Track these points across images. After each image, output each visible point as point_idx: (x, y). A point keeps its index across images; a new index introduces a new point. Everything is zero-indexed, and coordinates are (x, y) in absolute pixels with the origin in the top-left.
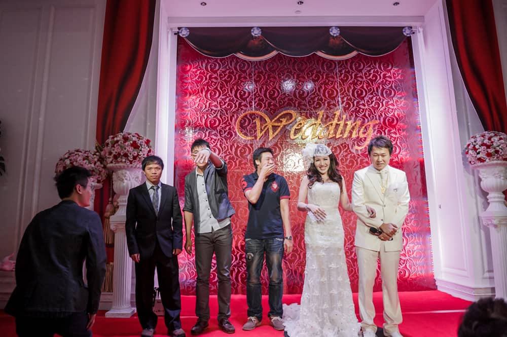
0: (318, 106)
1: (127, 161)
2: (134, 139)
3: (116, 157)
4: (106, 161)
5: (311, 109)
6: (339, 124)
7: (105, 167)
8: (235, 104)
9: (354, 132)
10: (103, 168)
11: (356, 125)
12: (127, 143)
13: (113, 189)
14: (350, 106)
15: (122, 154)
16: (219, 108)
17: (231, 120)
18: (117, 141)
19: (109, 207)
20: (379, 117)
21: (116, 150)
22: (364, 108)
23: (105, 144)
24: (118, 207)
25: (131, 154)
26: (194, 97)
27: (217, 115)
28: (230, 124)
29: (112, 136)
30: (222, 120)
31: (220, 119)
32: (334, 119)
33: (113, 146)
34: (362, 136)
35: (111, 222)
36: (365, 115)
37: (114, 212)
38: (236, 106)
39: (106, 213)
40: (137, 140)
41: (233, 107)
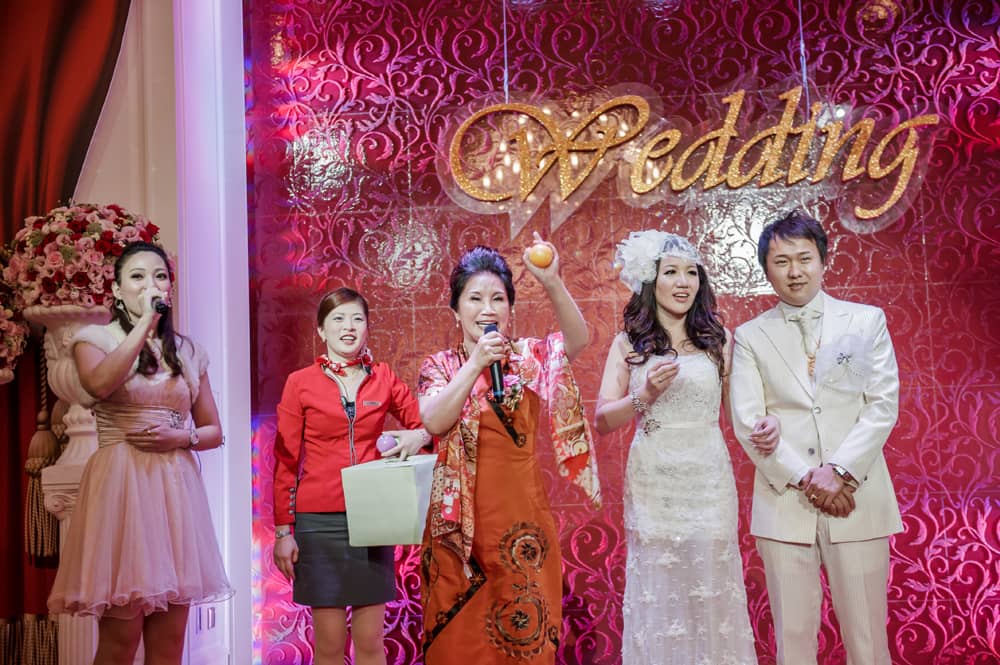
0: (727, 75)
1: (86, 298)
2: (107, 225)
3: (49, 286)
4: (20, 297)
5: (700, 86)
6: (800, 134)
7: (18, 317)
8: (445, 81)
9: (853, 159)
10: (10, 320)
11: (858, 132)
12: (82, 241)
13: (47, 385)
14: (838, 67)
15: (69, 276)
16: (392, 97)
17: (434, 139)
18: (52, 236)
19: (38, 440)
20: (944, 101)
21: (49, 264)
22: (888, 71)
23: (13, 242)
24: (67, 439)
25: (96, 274)
26: (307, 64)
27: (385, 122)
28: (430, 152)
29: (34, 219)
30: (405, 138)
31: (397, 133)
32: (779, 115)
33: (39, 251)
34: (876, 171)
35: (44, 488)
36: (891, 99)
37: (54, 455)
38: (447, 89)
39: (30, 461)
40: (113, 228)
41: (439, 94)
